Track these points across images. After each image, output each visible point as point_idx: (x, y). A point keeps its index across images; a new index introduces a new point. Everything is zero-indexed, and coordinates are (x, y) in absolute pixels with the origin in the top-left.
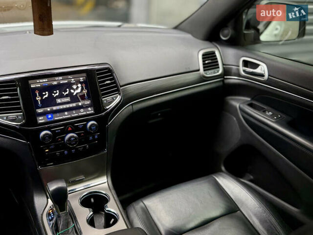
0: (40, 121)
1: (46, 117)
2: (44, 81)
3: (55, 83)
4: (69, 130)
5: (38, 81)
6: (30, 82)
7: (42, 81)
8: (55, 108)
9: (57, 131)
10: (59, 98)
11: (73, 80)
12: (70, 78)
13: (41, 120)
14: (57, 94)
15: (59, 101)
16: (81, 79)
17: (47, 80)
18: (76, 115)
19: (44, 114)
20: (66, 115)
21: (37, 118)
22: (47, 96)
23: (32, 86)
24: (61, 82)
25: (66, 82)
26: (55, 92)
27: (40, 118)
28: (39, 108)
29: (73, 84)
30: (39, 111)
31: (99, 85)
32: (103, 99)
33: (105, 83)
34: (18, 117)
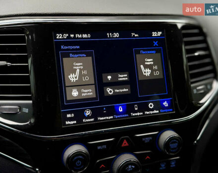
0: (68, 123)
2: (85, 36)
4: (123, 145)
5: (72, 36)
7: (80, 36)
9: (99, 148)
17: (89, 36)
18: (138, 114)
20: (121, 113)
27: (69, 116)
31: (187, 56)
32: (192, 85)
33: (196, 54)
34: (20, 109)
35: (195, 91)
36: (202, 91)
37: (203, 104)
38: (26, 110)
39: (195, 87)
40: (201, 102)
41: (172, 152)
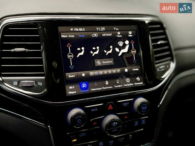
0: (70, 93)
1: (78, 86)
2: (81, 30)
3: (95, 35)
4: (109, 108)
5: (72, 29)
6: (60, 29)
7: (77, 30)
8: (92, 73)
9: (92, 110)
10: (99, 58)
11: (119, 33)
12: (115, 30)
13: (71, 90)
14: (97, 52)
15: (98, 63)
16: (130, 33)
17: (84, 30)
18: (119, 86)
19: (77, 81)
20: (107, 85)
21: (67, 87)
22: (82, 53)
23: (62, 36)
24: (104, 35)
25: (110, 35)
26: (94, 48)
27: (71, 88)
28: (70, 71)
29: (120, 39)
30: (70, 76)
31: (152, 44)
32: (156, 65)
33: (159, 43)
34: (36, 83)
35: (158, 70)
36: (163, 70)
37: (164, 79)
38: (40, 84)
39: (158, 67)
40: (163, 77)
41: (143, 113)
